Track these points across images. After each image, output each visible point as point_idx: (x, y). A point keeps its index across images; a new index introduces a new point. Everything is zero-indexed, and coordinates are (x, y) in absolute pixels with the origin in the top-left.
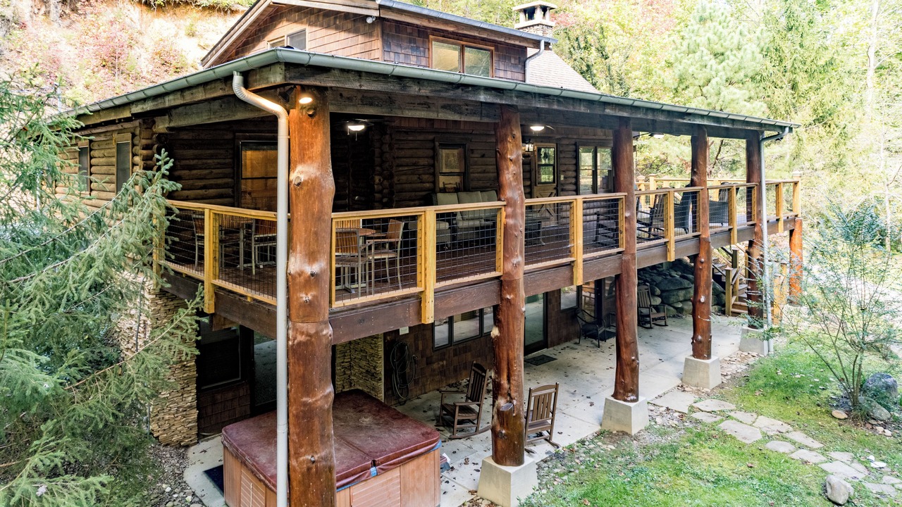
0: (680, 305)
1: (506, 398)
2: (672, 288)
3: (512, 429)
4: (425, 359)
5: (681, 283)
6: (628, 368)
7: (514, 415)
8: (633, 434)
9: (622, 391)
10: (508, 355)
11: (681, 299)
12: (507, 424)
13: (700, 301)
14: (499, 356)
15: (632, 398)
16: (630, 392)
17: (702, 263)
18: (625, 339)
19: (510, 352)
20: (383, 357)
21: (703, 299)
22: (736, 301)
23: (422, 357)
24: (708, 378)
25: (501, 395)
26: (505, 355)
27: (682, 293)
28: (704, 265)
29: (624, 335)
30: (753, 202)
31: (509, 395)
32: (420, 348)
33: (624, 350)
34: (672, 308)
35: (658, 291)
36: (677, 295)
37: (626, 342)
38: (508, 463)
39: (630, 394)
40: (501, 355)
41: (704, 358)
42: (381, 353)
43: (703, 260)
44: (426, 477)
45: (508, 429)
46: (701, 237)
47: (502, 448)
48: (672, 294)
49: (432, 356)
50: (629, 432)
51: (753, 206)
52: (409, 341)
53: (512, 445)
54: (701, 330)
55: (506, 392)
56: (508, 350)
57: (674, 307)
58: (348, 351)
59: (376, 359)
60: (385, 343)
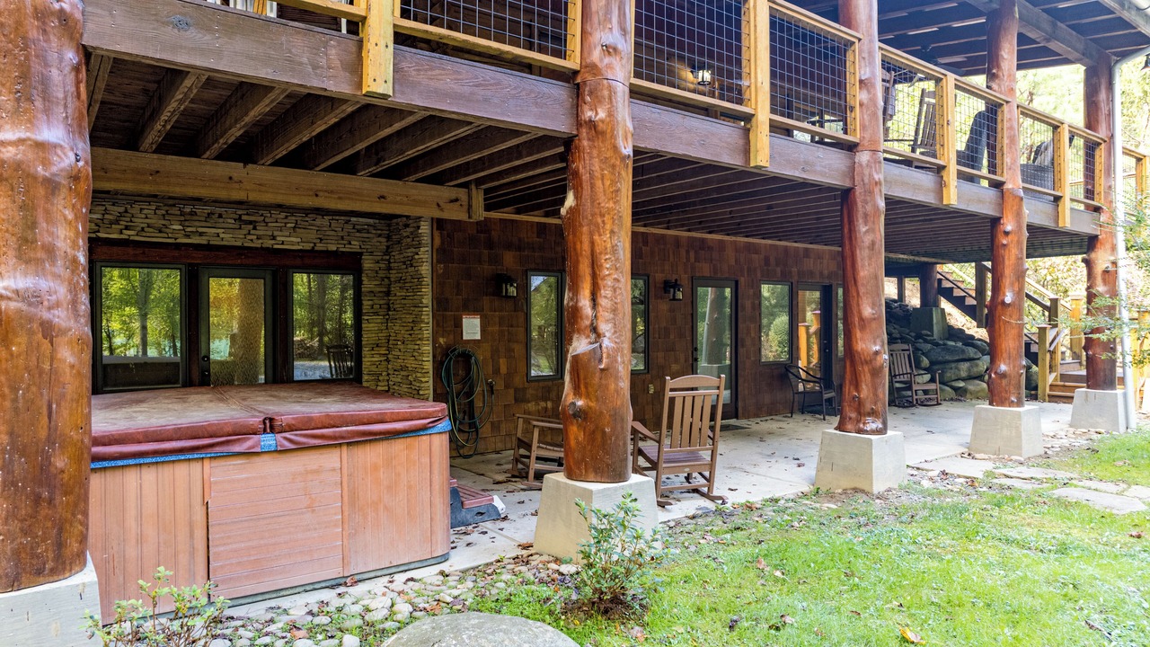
0: (961, 384)
1: (588, 337)
2: (948, 358)
3: (597, 400)
4: (512, 391)
5: (963, 351)
6: (866, 369)
7: (602, 367)
8: (875, 492)
9: (853, 415)
10: (592, 243)
11: (964, 374)
12: (586, 388)
13: (1003, 303)
14: (575, 249)
15: (874, 426)
16: (869, 415)
17: (1007, 233)
18: (860, 312)
19: (596, 237)
20: (431, 372)
21: (1008, 299)
22: (1055, 379)
23: (507, 387)
24: (1019, 436)
25: (579, 332)
26: (586, 246)
27: (964, 366)
28: (1010, 237)
29: (858, 305)
30: (1097, 171)
31: (594, 329)
32: (503, 369)
33: (859, 334)
34: (948, 388)
35: (925, 362)
36: (956, 368)
37: (862, 319)
38: (592, 476)
39: (869, 419)
40: (578, 247)
41: (1011, 404)
42: (429, 366)
43: (1009, 228)
44: (410, 487)
45: (588, 396)
46: (1005, 187)
47: (578, 443)
48: (947, 366)
49: (524, 389)
50: (867, 489)
51: (1097, 178)
52: (481, 355)
53: (599, 437)
54: (1004, 355)
55: (587, 323)
56: (591, 234)
57: (952, 387)
58: (384, 373)
59: (419, 375)
60: (434, 348)
